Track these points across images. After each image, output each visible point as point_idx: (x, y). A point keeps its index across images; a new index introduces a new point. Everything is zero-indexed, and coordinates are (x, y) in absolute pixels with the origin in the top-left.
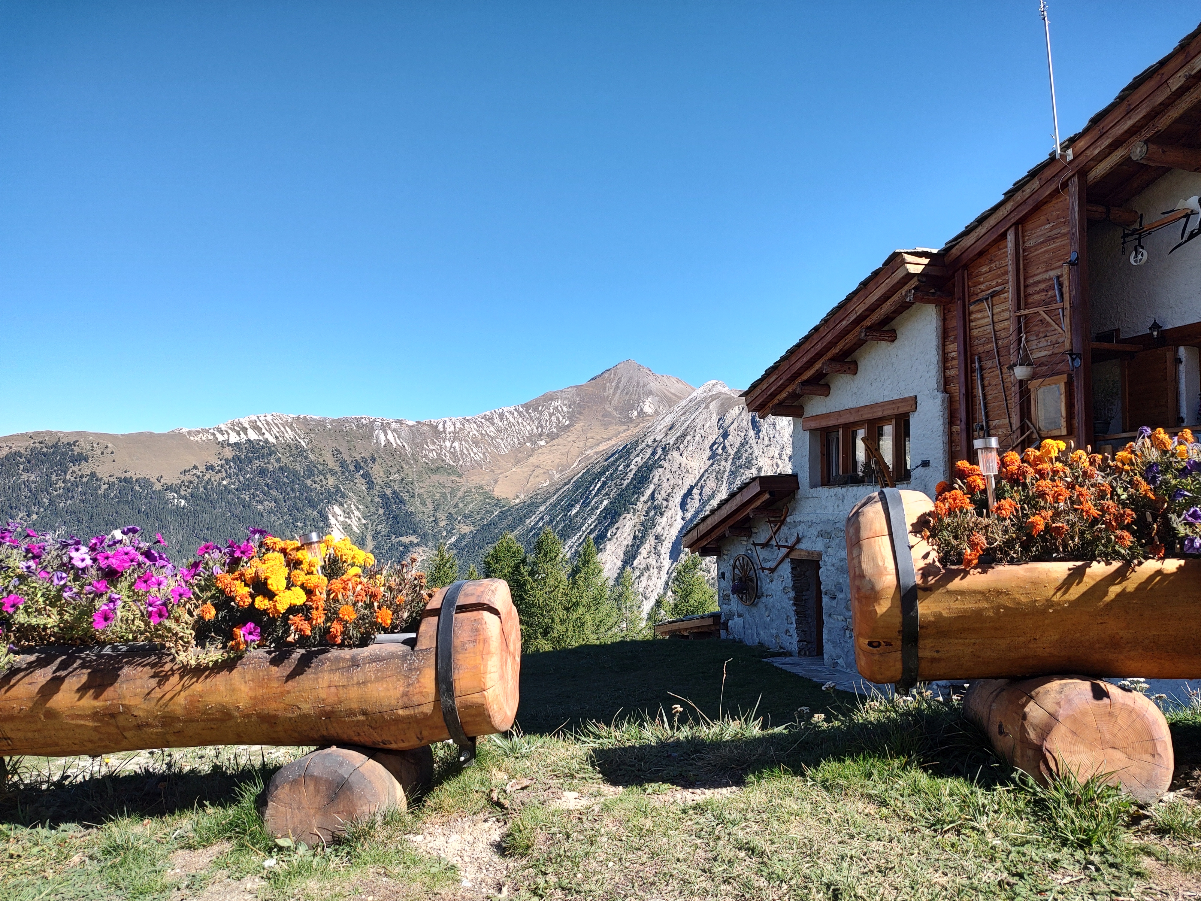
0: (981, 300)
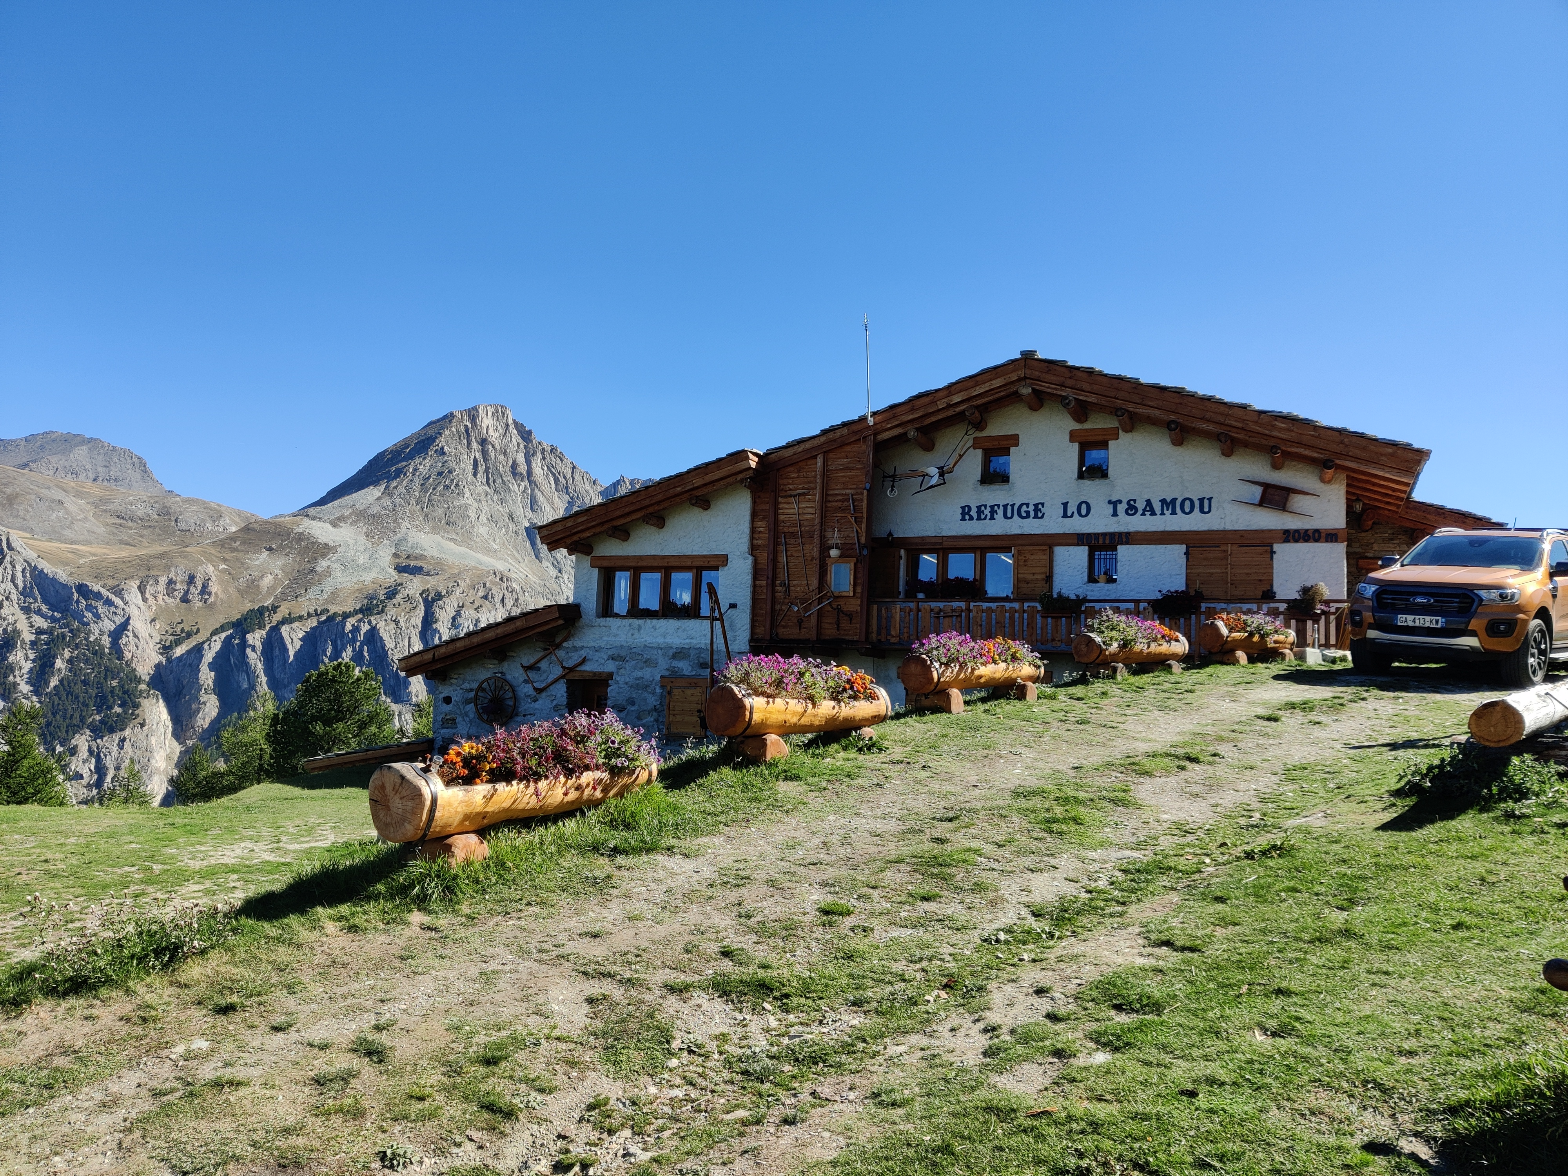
0: (789, 496)
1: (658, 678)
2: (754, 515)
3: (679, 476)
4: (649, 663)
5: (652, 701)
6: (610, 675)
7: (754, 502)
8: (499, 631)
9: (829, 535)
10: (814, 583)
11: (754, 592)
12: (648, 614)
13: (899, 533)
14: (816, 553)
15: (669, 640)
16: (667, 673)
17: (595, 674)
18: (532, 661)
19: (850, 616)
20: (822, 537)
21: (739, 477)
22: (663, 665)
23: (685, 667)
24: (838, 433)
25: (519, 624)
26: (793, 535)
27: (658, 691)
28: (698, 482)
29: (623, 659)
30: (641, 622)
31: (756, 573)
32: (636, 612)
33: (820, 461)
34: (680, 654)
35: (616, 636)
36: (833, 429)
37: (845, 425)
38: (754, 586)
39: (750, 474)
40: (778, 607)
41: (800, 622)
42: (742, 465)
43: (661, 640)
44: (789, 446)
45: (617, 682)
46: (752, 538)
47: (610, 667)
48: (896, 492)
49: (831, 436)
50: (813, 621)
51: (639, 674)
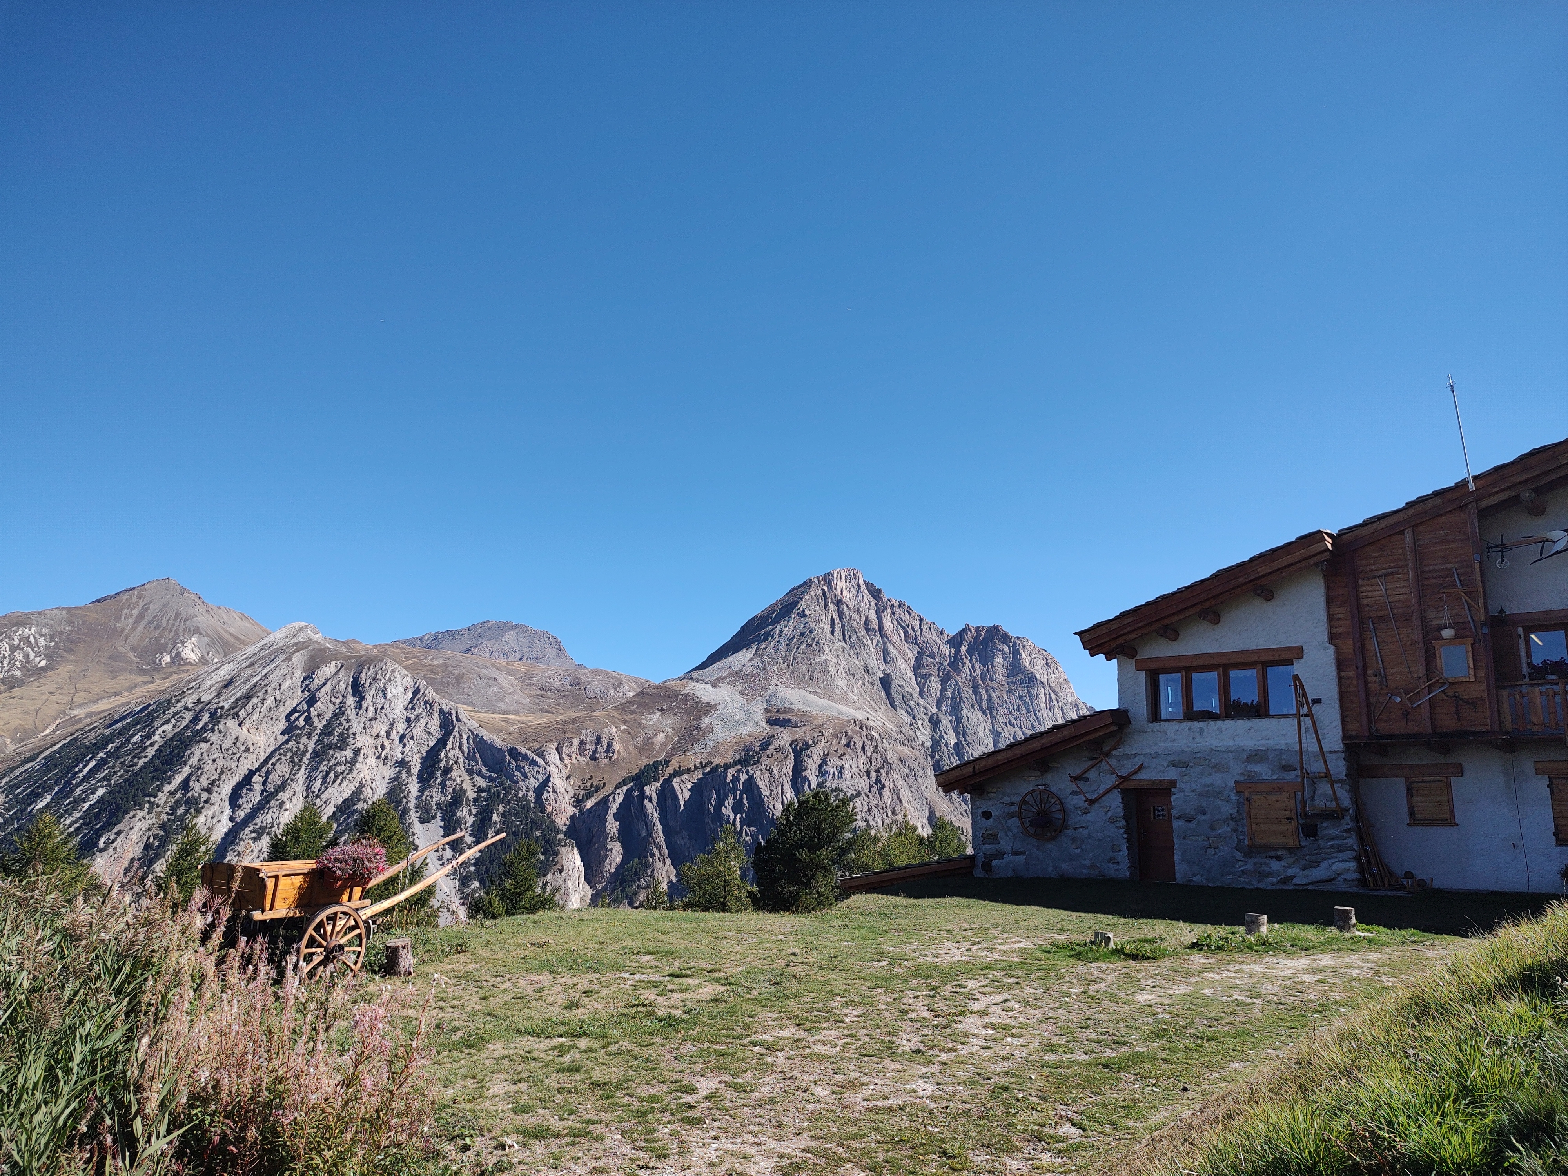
0: (1375, 577)
1: (1231, 784)
2: (1329, 601)
3: (1240, 566)
4: (1218, 768)
5: (1227, 809)
6: (1173, 783)
7: (1328, 588)
8: (1045, 741)
9: (1431, 614)
10: (1422, 670)
11: (1340, 685)
12: (1207, 716)
13: (1512, 609)
14: (1417, 635)
15: (1240, 742)
16: (1242, 778)
17: (1154, 782)
18: (1079, 771)
19: (1473, 704)
20: (1423, 618)
21: (1312, 561)
22: (1236, 770)
23: (1263, 771)
24: (1430, 504)
25: (1066, 732)
26: (1382, 619)
27: (1234, 798)
28: (1263, 570)
29: (1186, 765)
30: (1202, 724)
31: (1341, 664)
32: (1191, 715)
33: (1408, 536)
34: (1256, 756)
35: (1175, 740)
36: (1421, 500)
37: (1436, 494)
38: (1340, 678)
39: (1327, 555)
40: (1373, 699)
41: (1406, 715)
42: (1317, 548)
43: (1230, 743)
44: (1366, 523)
45: (1182, 790)
46: (1330, 627)
47: (1172, 774)
48: (1507, 563)
49: (1420, 507)
50: (1425, 712)
51: (1208, 780)
